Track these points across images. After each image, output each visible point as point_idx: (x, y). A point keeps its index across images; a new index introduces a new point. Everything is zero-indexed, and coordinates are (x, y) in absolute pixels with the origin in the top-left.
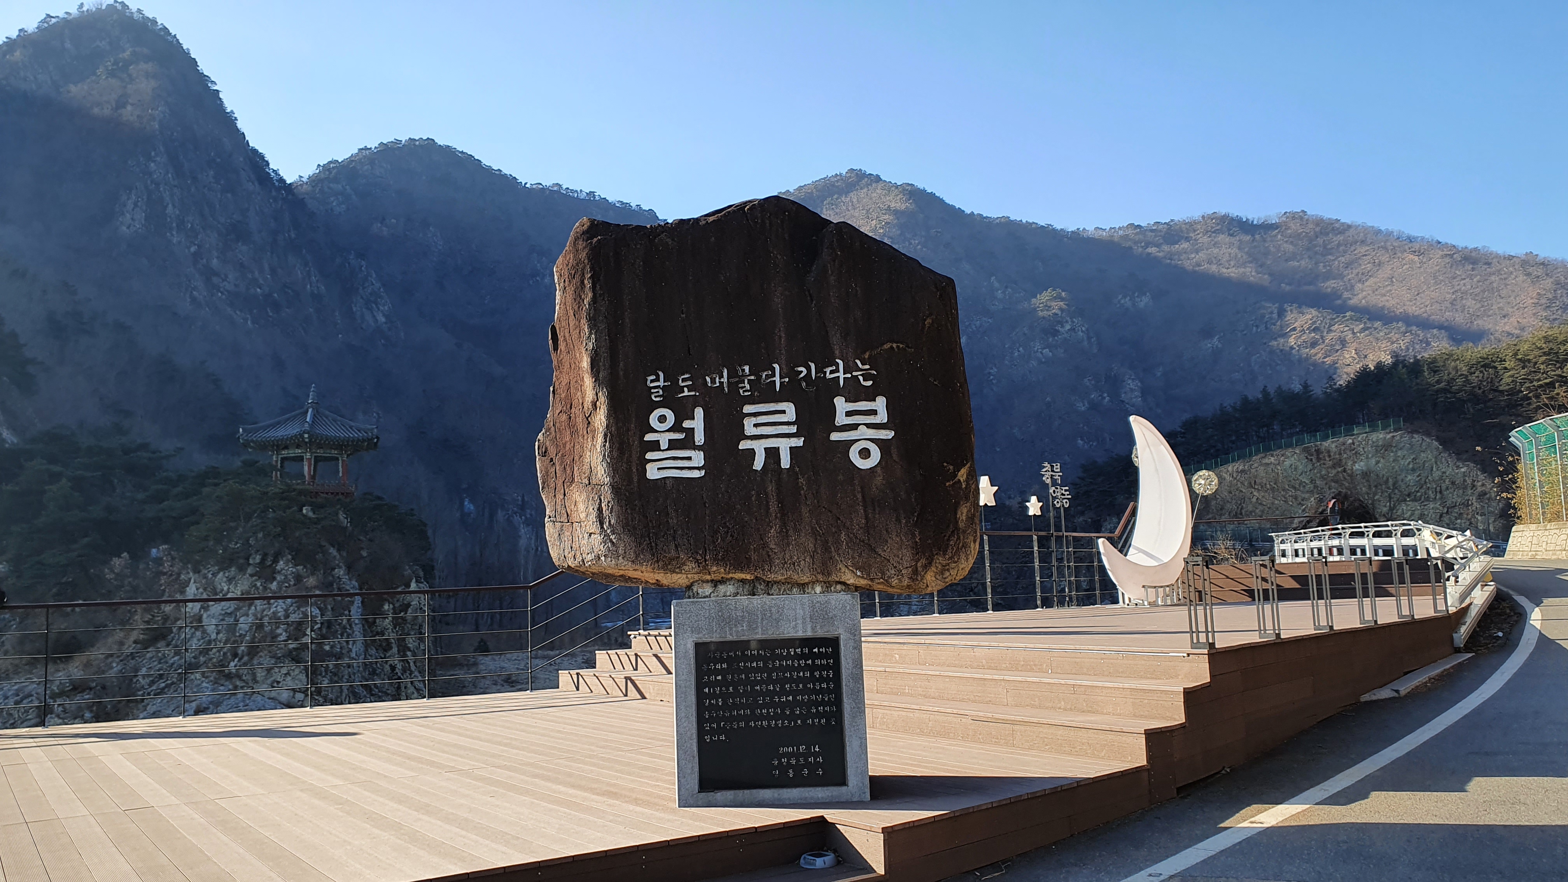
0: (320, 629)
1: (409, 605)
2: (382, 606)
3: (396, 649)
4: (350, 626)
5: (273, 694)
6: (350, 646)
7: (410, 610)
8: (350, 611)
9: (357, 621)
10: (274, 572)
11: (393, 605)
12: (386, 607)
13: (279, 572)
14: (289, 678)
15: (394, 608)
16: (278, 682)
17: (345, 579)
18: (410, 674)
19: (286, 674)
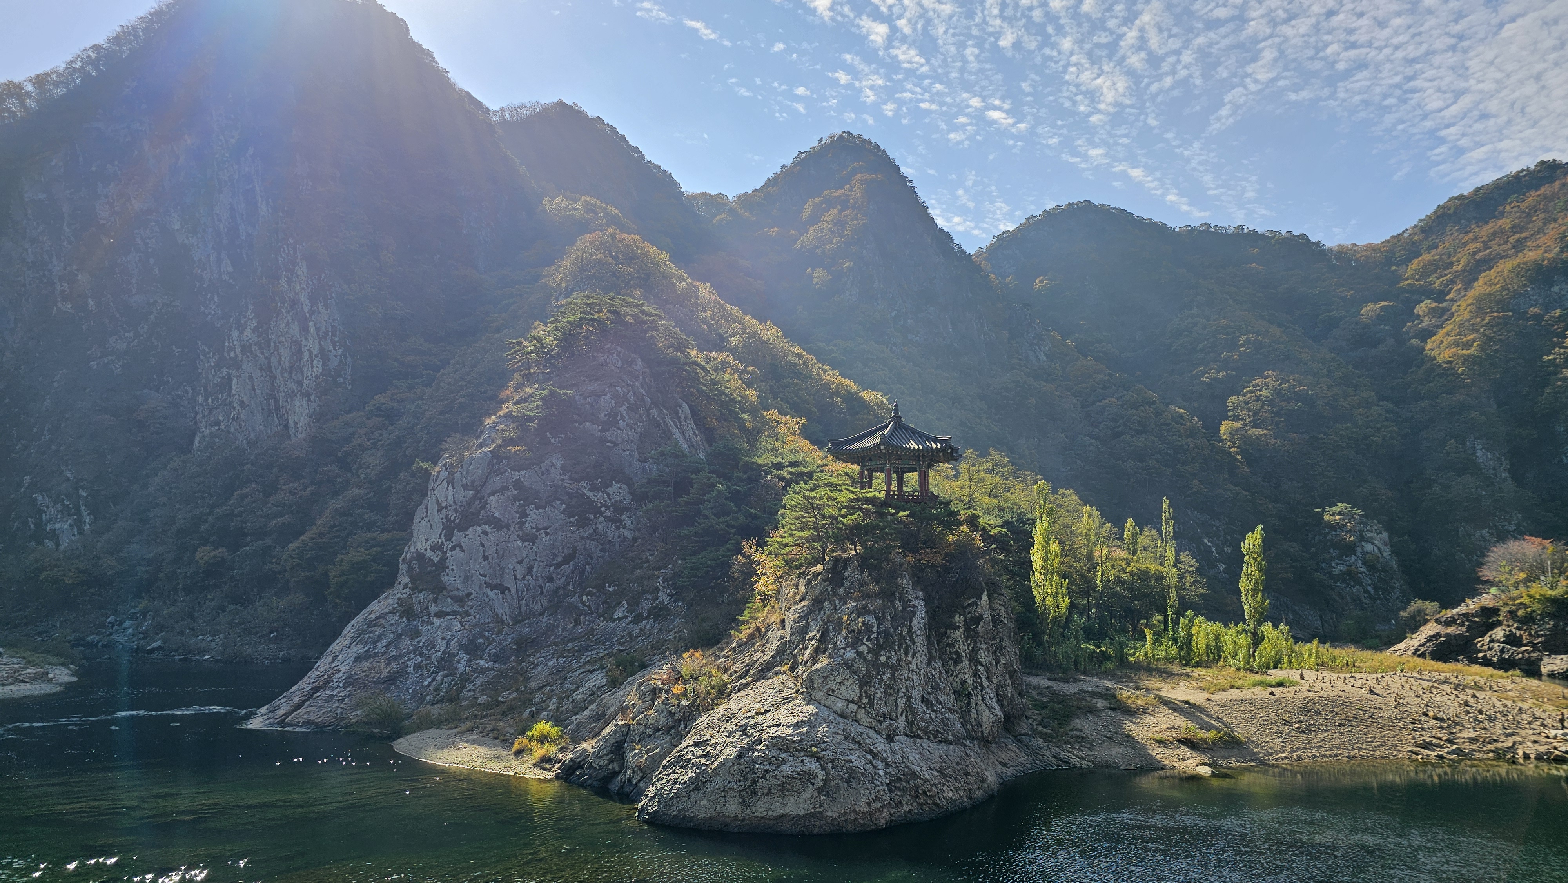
0: (876, 638)
1: (980, 618)
2: (953, 617)
3: (967, 663)
4: (911, 637)
5: (828, 703)
6: (910, 658)
7: (981, 624)
8: (911, 622)
9: (919, 632)
10: (843, 578)
11: (965, 617)
12: (957, 618)
13: (847, 578)
14: (844, 688)
15: (965, 621)
16: (833, 691)
17: (909, 588)
18: (981, 691)
19: (840, 683)
